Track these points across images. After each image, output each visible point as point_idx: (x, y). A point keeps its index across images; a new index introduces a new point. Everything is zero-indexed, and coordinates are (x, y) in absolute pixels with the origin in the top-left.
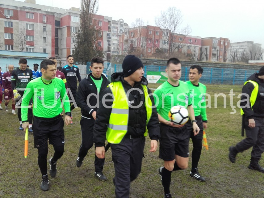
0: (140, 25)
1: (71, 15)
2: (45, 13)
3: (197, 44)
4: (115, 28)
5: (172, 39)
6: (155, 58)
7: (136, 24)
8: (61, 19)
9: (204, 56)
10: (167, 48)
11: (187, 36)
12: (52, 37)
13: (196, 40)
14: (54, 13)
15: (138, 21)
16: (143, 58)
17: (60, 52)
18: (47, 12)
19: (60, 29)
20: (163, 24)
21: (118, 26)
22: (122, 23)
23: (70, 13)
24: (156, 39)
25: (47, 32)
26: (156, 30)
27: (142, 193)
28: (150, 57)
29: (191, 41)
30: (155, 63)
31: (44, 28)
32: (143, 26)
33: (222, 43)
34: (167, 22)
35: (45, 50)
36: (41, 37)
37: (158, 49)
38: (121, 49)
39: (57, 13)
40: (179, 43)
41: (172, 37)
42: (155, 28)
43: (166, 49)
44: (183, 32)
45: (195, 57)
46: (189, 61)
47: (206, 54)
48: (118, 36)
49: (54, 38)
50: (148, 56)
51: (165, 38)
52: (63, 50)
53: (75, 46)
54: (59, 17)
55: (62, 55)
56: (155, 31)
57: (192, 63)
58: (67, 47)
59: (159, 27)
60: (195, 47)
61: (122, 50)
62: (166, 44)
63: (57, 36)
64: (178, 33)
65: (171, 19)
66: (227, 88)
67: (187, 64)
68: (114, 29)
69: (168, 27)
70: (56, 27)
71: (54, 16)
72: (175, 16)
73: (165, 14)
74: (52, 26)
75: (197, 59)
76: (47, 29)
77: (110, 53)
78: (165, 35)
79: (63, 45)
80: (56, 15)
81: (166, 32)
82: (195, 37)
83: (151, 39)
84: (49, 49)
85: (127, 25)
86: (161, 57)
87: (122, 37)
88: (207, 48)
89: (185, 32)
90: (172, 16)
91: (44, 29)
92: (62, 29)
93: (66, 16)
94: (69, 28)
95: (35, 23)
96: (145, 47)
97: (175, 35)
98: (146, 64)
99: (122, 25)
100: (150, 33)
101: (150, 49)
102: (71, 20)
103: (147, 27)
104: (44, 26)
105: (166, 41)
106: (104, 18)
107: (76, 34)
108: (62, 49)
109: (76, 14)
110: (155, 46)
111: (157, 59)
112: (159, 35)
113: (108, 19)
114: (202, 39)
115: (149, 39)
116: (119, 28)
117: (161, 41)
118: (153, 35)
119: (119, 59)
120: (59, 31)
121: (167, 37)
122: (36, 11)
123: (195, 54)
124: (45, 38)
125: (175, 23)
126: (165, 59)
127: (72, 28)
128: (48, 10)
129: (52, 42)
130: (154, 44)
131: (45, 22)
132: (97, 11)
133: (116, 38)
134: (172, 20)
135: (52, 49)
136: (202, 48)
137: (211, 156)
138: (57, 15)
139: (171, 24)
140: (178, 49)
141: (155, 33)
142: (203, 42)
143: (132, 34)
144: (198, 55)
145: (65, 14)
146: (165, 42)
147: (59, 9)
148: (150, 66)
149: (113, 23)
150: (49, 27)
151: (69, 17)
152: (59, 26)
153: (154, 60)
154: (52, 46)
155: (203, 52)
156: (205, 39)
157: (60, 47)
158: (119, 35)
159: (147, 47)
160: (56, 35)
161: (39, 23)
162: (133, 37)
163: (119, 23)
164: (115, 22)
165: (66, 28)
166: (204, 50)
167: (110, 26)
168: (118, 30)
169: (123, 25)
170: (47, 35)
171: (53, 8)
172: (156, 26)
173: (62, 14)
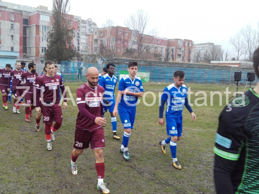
0: (110, 25)
1: (40, 13)
2: (13, 11)
3: (164, 45)
4: (83, 27)
5: (141, 40)
6: (127, 58)
7: (106, 24)
8: (30, 17)
9: (170, 56)
10: (136, 48)
11: (155, 38)
12: (20, 35)
13: (162, 41)
14: (21, 11)
15: (108, 21)
16: (115, 58)
17: (28, 50)
18: (14, 10)
19: (28, 27)
20: (132, 26)
21: (87, 25)
22: (90, 23)
23: (39, 11)
24: (125, 40)
25: (15, 31)
26: (125, 30)
27: (152, 171)
28: (121, 57)
29: (158, 42)
30: (126, 63)
31: (11, 26)
32: (113, 27)
34: (135, 24)
35: (12, 49)
36: (9, 35)
37: (127, 49)
38: (90, 48)
39: (25, 11)
40: (148, 44)
41: (141, 38)
42: (124, 28)
43: (134, 49)
44: (151, 33)
45: (161, 57)
46: (158, 61)
47: (172, 54)
48: (86, 35)
49: (22, 36)
50: (119, 56)
51: (134, 39)
53: (48, 45)
54: (27, 15)
55: (30, 53)
56: (124, 32)
57: (160, 63)
58: (35, 45)
59: (128, 28)
60: (162, 48)
61: (92, 49)
62: (134, 44)
63: (26, 35)
64: (146, 34)
65: (140, 20)
66: (193, 87)
67: (156, 64)
68: (83, 29)
69: (137, 28)
70: (24, 25)
71: (22, 14)
72: (143, 18)
73: (134, 16)
74: (20, 24)
75: (164, 59)
76: (15, 27)
77: (79, 52)
78: (133, 35)
79: (32, 43)
80: (24, 13)
81: (135, 33)
82: (162, 39)
83: (120, 39)
84: (17, 48)
85: (95, 25)
86: (132, 57)
87: (91, 36)
88: (173, 49)
89: (153, 33)
90: (140, 18)
91: (12, 28)
92: (30, 27)
93: (34, 15)
94: (38, 27)
95: (3, 21)
96: (115, 47)
97: (143, 36)
98: (118, 63)
99: (90, 25)
100: (119, 33)
101: (120, 49)
102: (40, 19)
103: (116, 27)
104: (12, 24)
105: (135, 41)
106: (74, 17)
107: (48, 34)
108: (30, 48)
109: (45, 12)
110: (124, 46)
111: (128, 59)
112: (128, 36)
113: (77, 19)
114: (168, 40)
115: (119, 39)
116: (87, 27)
117: (130, 42)
118: (123, 36)
119: (91, 59)
120: (28, 30)
121: (137, 38)
122: (3, 9)
123: (161, 55)
124: (12, 36)
125: (144, 25)
126: (135, 59)
127: (41, 26)
128: (15, 7)
129: (20, 41)
130: (123, 44)
131: (13, 20)
132: (69, 11)
133: (84, 37)
134: (141, 22)
135: (20, 47)
136: (168, 49)
137: (197, 143)
138: (26, 13)
139: (139, 25)
140: (147, 50)
141: (124, 33)
142: (169, 43)
143: (101, 34)
144: (164, 55)
145: (33, 12)
146: (134, 43)
147: (27, 7)
148: (122, 66)
149: (82, 22)
150: (17, 25)
151: (38, 15)
152: (27, 24)
153: (126, 60)
154: (20, 44)
155: (169, 53)
156: (170, 40)
157: (28, 46)
158: (88, 34)
159: (117, 47)
160: (25, 33)
161: (7, 20)
162: (102, 37)
163: (87, 22)
164: (83, 22)
165: (35, 26)
166: (170, 50)
167: (79, 25)
168: (87, 30)
169: (92, 24)
170: (14, 33)
171: (20, 6)
172: (126, 27)
173: (31, 12)
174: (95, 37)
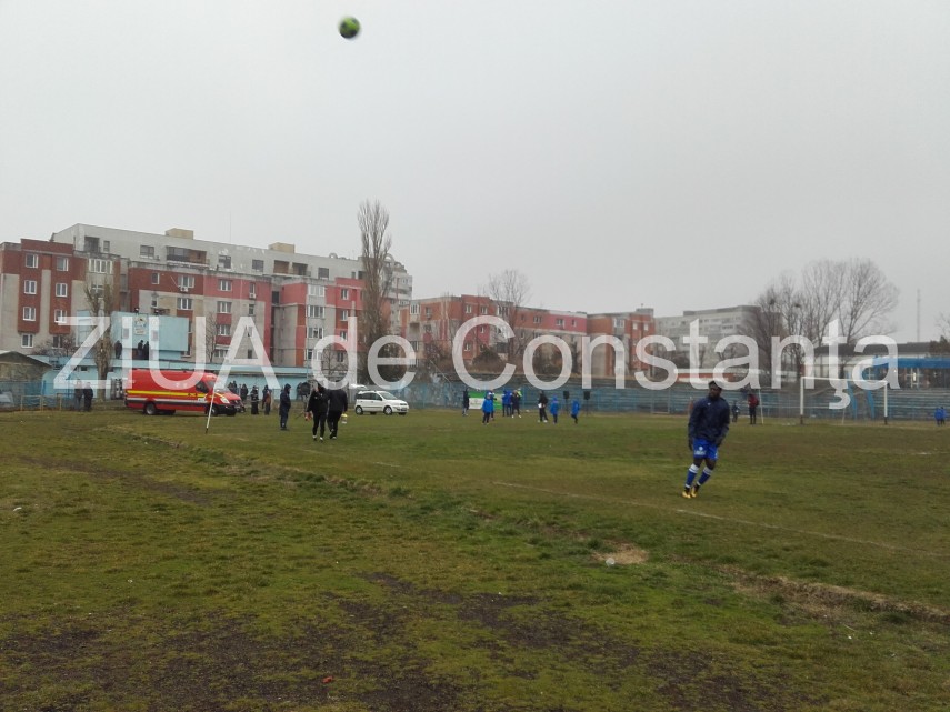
1: (308, 282)
2: (254, 280)
3: (577, 331)
8: (283, 288)
11: (552, 313)
12: (265, 326)
13: (574, 321)
14: (270, 278)
17: (276, 355)
19: (281, 308)
23: (304, 278)
25: (257, 318)
26: (481, 302)
29: (563, 324)
31: (250, 309)
32: (454, 297)
33: (635, 327)
35: (250, 353)
37: (485, 348)
39: (273, 277)
40: (533, 329)
43: (502, 344)
49: (268, 328)
52: (286, 352)
54: (278, 285)
55: (281, 361)
56: (478, 305)
58: (297, 345)
59: (488, 298)
60: (572, 337)
63: (273, 323)
64: (529, 306)
70: (272, 305)
71: (270, 284)
74: (266, 304)
76: (256, 310)
79: (287, 341)
80: (273, 281)
81: (503, 307)
82: (572, 315)
91: (251, 311)
92: (284, 308)
93: (296, 284)
94: (302, 309)
95: (234, 299)
100: (468, 310)
102: (306, 292)
104: (251, 306)
108: (282, 350)
112: (489, 315)
114: (589, 316)
120: (277, 313)
122: (236, 277)
127: (309, 307)
129: (265, 336)
131: (254, 297)
138: (275, 281)
141: (479, 309)
142: (591, 324)
143: (427, 312)
150: (261, 307)
151: (304, 287)
152: (277, 301)
154: (265, 343)
156: (594, 318)
157: (276, 346)
160: (272, 321)
161: (243, 298)
162: (429, 319)
165: (296, 309)
170: (254, 322)
174: (413, 318)
